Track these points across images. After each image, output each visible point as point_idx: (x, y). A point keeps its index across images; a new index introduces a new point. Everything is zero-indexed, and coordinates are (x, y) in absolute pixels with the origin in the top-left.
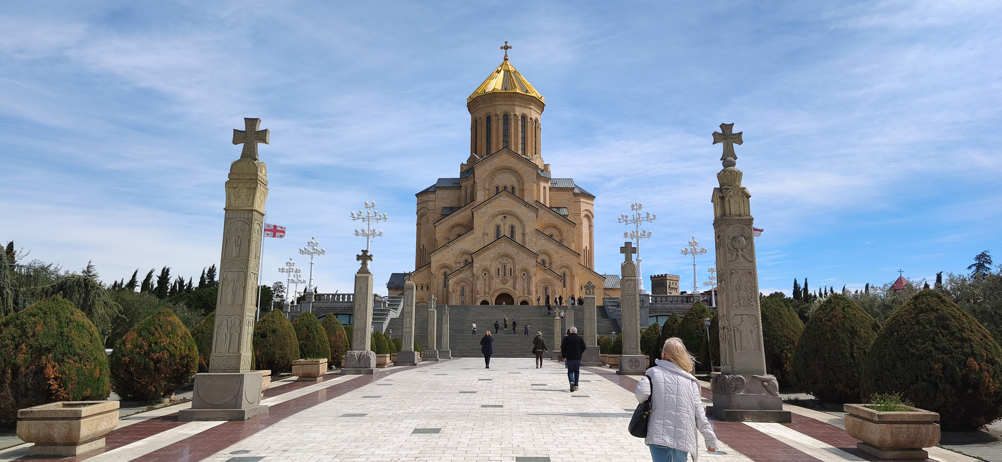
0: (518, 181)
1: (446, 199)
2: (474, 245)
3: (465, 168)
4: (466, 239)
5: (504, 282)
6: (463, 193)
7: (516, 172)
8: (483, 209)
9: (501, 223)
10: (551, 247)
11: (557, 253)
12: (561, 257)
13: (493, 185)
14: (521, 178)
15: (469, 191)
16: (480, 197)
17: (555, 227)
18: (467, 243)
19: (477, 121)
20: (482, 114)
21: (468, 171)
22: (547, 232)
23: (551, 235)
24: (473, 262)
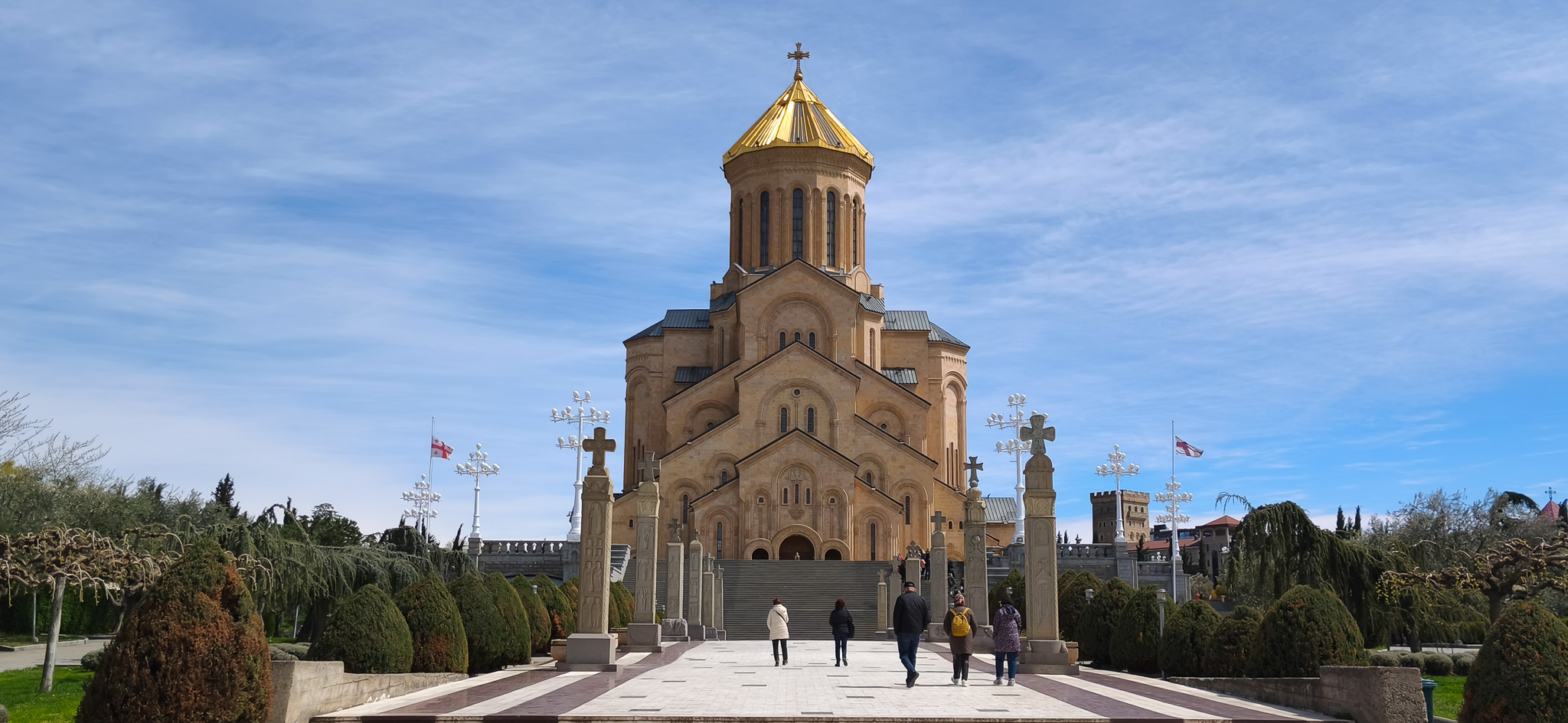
0: (822, 322)
1: (683, 350)
2: (740, 444)
3: (720, 292)
4: (725, 433)
5: (797, 515)
6: (716, 340)
7: (817, 304)
8: (757, 377)
9: (790, 403)
10: (882, 448)
11: (894, 459)
12: (902, 467)
13: (776, 329)
14: (827, 316)
15: (727, 337)
16: (751, 351)
17: (890, 409)
18: (726, 441)
19: (741, 200)
20: (752, 187)
21: (726, 296)
22: (875, 420)
23: (884, 426)
24: (738, 476)
